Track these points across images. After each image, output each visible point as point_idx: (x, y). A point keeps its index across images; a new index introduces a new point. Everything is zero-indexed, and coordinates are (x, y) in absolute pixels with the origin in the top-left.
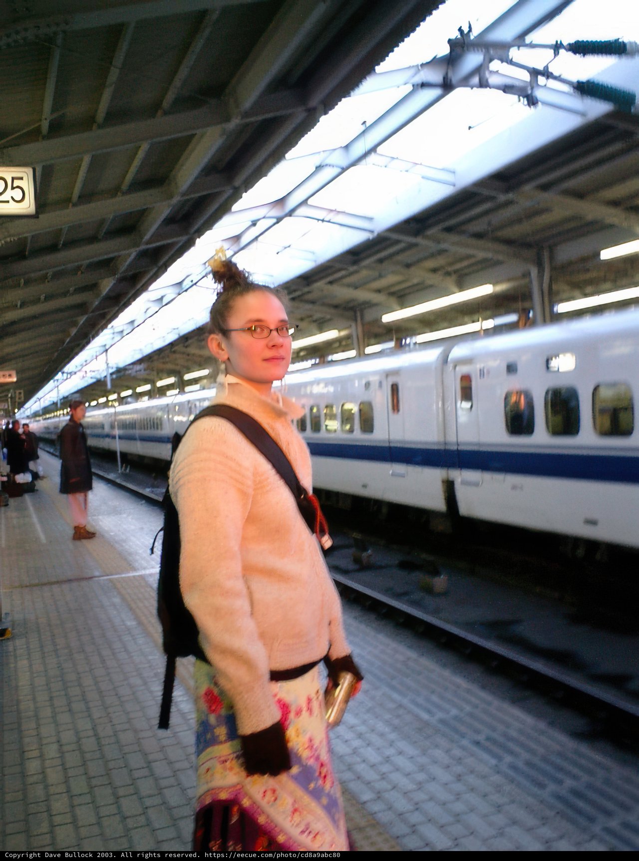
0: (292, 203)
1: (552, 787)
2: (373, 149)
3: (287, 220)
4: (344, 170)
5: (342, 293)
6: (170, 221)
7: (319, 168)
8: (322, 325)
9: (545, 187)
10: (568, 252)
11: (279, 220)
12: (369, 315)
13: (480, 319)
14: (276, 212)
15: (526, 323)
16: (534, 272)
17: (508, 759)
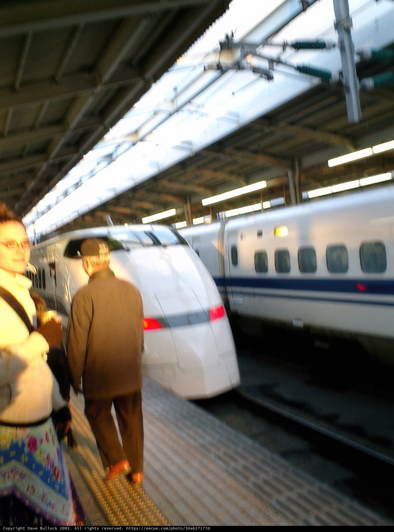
0: (141, 134)
1: (253, 479)
2: (189, 102)
3: (139, 144)
4: (171, 115)
5: (176, 186)
6: (68, 145)
7: (156, 113)
8: (166, 206)
9: (293, 123)
10: (309, 161)
11: (134, 144)
12: (195, 200)
13: (261, 201)
14: (132, 139)
15: (288, 203)
16: (290, 174)
17: (233, 464)
